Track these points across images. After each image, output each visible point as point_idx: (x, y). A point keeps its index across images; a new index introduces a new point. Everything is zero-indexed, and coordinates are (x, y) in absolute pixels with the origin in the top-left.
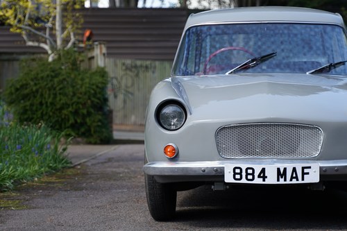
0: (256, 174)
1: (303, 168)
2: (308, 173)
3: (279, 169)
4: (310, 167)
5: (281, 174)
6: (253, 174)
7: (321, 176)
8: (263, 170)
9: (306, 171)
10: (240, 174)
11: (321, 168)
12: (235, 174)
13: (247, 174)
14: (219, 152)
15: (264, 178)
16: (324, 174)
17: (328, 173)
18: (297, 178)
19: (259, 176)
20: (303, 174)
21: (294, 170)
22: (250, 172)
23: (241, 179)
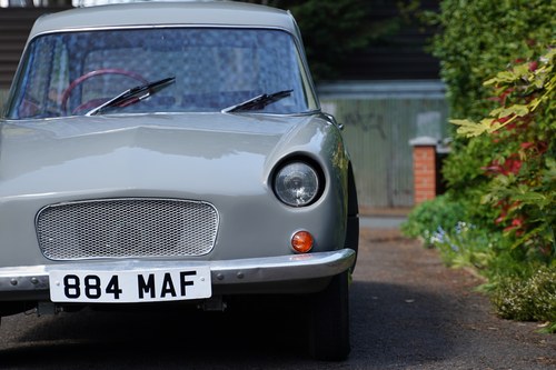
0: (103, 287)
1: (183, 275)
2: (191, 283)
3: (140, 277)
4: (194, 273)
5: (145, 285)
6: (97, 287)
7: (214, 287)
8: (115, 280)
9: (187, 278)
10: (77, 286)
11: (213, 274)
12: (68, 287)
13: (88, 287)
14: (42, 250)
15: (117, 292)
16: (219, 283)
17: (226, 281)
18: (172, 291)
19: (108, 290)
20: (184, 284)
21: (168, 277)
22: (93, 283)
23: (78, 295)
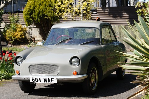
1: (51, 78)
2: (53, 80)
3: (44, 79)
4: (53, 78)
5: (45, 80)
6: (37, 80)
7: (57, 81)
8: (40, 79)
9: (52, 79)
10: (34, 80)
11: (57, 79)
12: (33, 80)
13: (36, 80)
14: (30, 73)
15: (40, 81)
17: (60, 80)
18: (50, 81)
19: (39, 81)
20: (52, 80)
21: (49, 79)
